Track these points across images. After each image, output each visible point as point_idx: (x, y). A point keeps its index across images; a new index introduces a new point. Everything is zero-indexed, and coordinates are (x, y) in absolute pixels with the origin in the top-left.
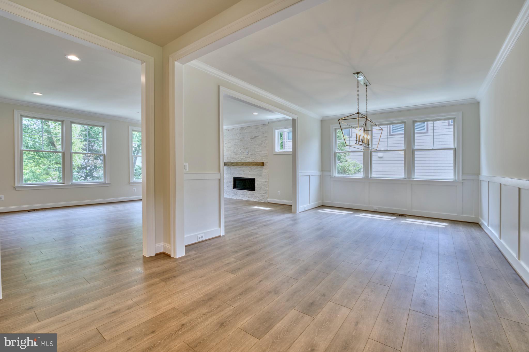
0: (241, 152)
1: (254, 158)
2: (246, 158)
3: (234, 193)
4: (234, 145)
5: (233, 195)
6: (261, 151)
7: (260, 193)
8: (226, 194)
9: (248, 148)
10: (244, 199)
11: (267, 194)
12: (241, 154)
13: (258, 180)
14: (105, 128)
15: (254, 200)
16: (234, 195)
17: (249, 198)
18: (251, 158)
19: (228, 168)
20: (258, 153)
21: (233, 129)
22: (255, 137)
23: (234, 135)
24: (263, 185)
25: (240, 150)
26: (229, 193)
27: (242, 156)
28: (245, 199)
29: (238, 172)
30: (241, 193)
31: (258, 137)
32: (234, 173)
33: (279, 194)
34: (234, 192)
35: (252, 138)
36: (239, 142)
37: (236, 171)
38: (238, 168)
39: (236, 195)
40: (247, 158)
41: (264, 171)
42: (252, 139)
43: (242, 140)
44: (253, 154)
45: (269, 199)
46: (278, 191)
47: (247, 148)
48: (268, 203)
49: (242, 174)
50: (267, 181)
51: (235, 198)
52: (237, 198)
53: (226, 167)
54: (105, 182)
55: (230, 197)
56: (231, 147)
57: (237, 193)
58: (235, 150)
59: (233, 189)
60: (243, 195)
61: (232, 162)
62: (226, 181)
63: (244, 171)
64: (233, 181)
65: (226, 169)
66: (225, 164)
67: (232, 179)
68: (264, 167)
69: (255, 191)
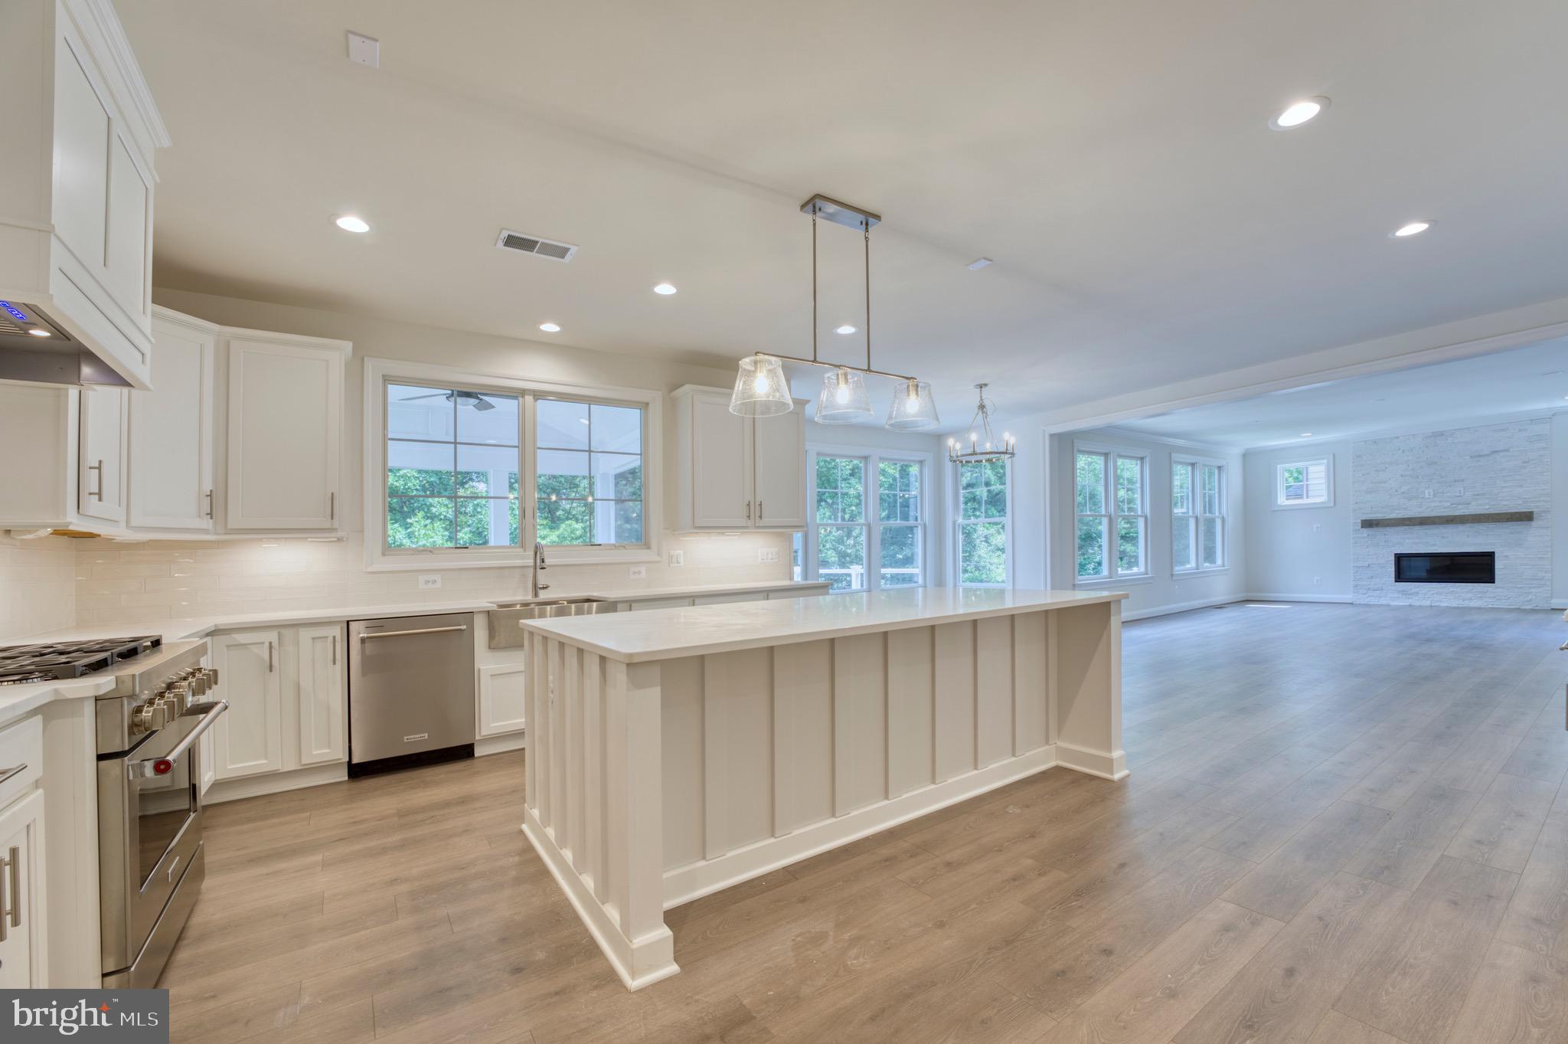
0: (1431, 490)
1: (1486, 504)
2: (1451, 504)
3: (1399, 592)
4: (1402, 476)
5: (1396, 596)
6: (1521, 486)
7: (1518, 587)
8: (1367, 596)
9: (1463, 480)
10: (1444, 604)
11: (1548, 589)
12: (1432, 496)
13: (1506, 556)
14: (1147, 461)
15: (1491, 606)
16: (1399, 597)
17: (1464, 600)
18: (1473, 504)
20: (1507, 490)
21: (1398, 438)
22: (1495, 452)
23: (1401, 452)
24: (1531, 568)
25: (1427, 488)
26: (1379, 591)
27: (1434, 501)
28: (1450, 605)
29: (1416, 541)
30: (1428, 591)
31: (1507, 450)
32: (1399, 543)
34: (1400, 589)
35: (1480, 456)
36: (1421, 468)
37: (1409, 538)
38: (1419, 531)
39: (1410, 596)
40: (1459, 505)
41: (1533, 533)
42: (1477, 459)
43: (1435, 463)
44: (1483, 495)
45: (1554, 601)
47: (1456, 481)
48: (1552, 609)
49: (1434, 545)
50: (1549, 556)
51: (1403, 604)
52: (1413, 604)
53: (1366, 532)
54: (1147, 574)
55: (1383, 601)
56: (1385, 482)
57: (1413, 591)
58: (1404, 488)
59: (1396, 581)
60: (1441, 594)
61: (1393, 516)
62: (1366, 564)
63: (1443, 537)
64: (1393, 562)
65: (1365, 535)
66: (1368, 524)
67: (1393, 558)
68: (1534, 523)
69: (1493, 582)
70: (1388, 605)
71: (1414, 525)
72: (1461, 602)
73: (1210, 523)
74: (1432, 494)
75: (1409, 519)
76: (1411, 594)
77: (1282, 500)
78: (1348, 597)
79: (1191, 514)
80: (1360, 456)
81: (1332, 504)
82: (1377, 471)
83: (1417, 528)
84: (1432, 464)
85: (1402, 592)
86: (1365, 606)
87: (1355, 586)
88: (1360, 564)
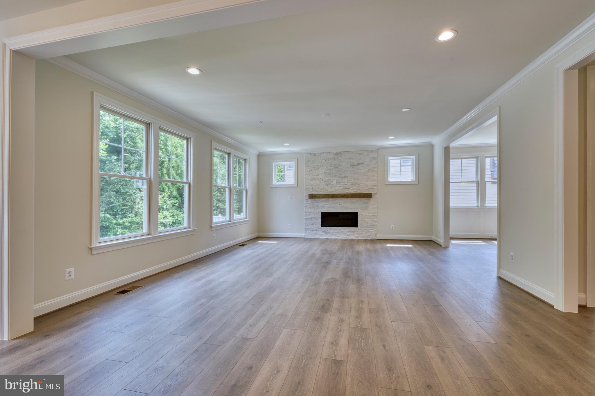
0: (336, 181)
1: (356, 189)
2: (343, 188)
3: (323, 232)
4: (325, 173)
5: (322, 234)
6: (368, 181)
7: (366, 229)
8: (310, 234)
9: (347, 177)
10: (340, 238)
11: (376, 230)
12: (336, 184)
13: (362, 214)
14: (191, 141)
15: (357, 238)
17: (347, 236)
18: (351, 188)
19: (312, 201)
20: (363, 183)
21: (323, 153)
22: (359, 164)
23: (324, 160)
24: (370, 220)
25: (334, 180)
26: (315, 232)
27: (337, 186)
28: (342, 238)
29: (330, 206)
30: (335, 231)
31: (363, 164)
32: (323, 207)
33: (392, 228)
34: (324, 230)
35: (354, 165)
36: (332, 169)
37: (327, 205)
40: (346, 189)
41: (371, 203)
42: (352, 167)
44: (354, 184)
45: (378, 235)
46: (392, 226)
47: (345, 177)
48: (377, 239)
49: (337, 208)
50: (376, 214)
51: (324, 238)
52: (329, 238)
53: (310, 201)
54: (189, 228)
55: (317, 237)
56: (318, 175)
57: (328, 231)
58: (326, 179)
59: (322, 226)
60: (339, 233)
61: (321, 193)
62: (310, 217)
63: (340, 205)
64: (321, 217)
65: (310, 202)
66: (312, 196)
67: (320, 214)
68: (372, 199)
69: (357, 227)
70: (319, 239)
71: (330, 198)
72: (346, 236)
73: (240, 193)
74: (336, 183)
75: (328, 195)
76: (327, 233)
77: (275, 182)
78: (302, 235)
79: (227, 185)
80: (309, 161)
81: (296, 186)
82: (315, 169)
83: (330, 199)
84: (336, 167)
85: (324, 232)
86: (311, 240)
87: (306, 229)
88: (306, 217)
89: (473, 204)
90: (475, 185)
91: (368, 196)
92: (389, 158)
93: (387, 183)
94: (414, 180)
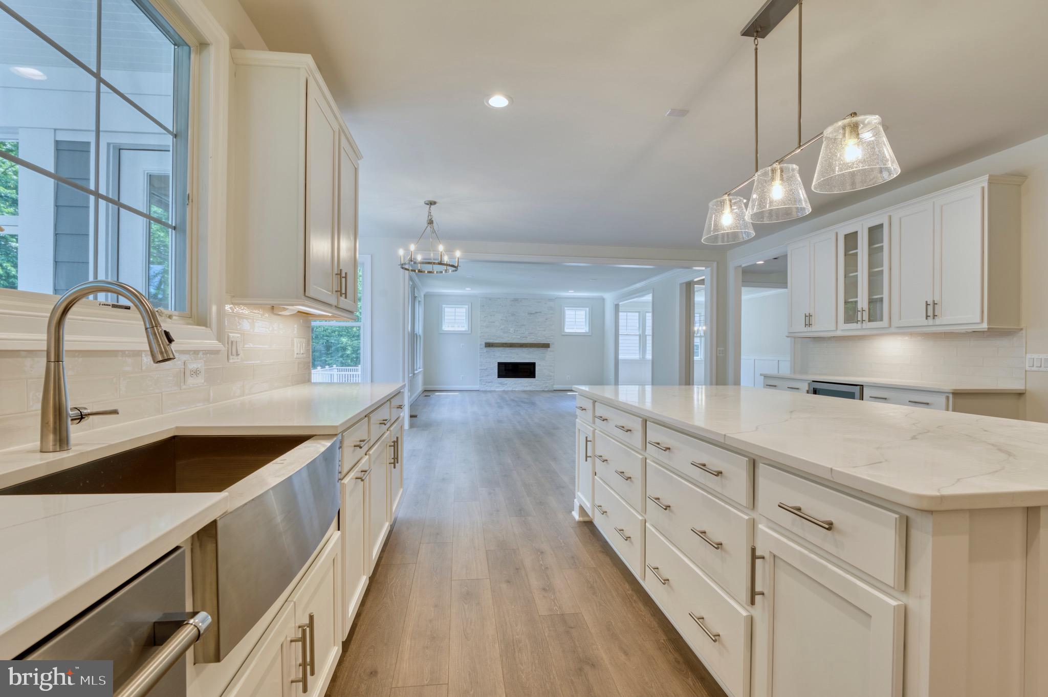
0: (513, 329)
1: (533, 338)
2: (521, 337)
5: (498, 385)
6: (545, 331)
7: (543, 379)
8: (485, 386)
9: (524, 325)
10: (516, 390)
11: (553, 380)
13: (539, 365)
15: (534, 390)
18: (529, 338)
19: (487, 350)
20: (540, 332)
21: (499, 298)
22: (536, 313)
23: (501, 306)
24: (547, 371)
25: (511, 328)
26: (491, 383)
27: (514, 335)
28: (519, 390)
29: (508, 356)
30: (512, 382)
31: (540, 312)
32: (500, 357)
33: (568, 379)
35: (531, 314)
36: (509, 316)
37: (504, 354)
38: (508, 350)
39: (504, 386)
40: (524, 338)
41: (548, 354)
44: (532, 333)
45: (554, 386)
46: (567, 376)
47: (522, 325)
48: (555, 390)
49: (514, 358)
50: (553, 365)
51: (500, 390)
52: (504, 390)
53: (485, 350)
55: (493, 389)
56: (494, 322)
58: (502, 327)
59: (498, 378)
60: (515, 384)
61: (497, 341)
62: (485, 368)
63: (517, 354)
66: (489, 345)
67: (497, 365)
68: (549, 349)
69: (535, 378)
70: (495, 391)
72: (523, 388)
74: (513, 331)
75: (506, 344)
76: (504, 384)
77: (445, 328)
78: (476, 387)
80: (483, 306)
81: (470, 332)
82: (491, 315)
83: (507, 348)
84: (513, 315)
85: (500, 383)
86: (485, 392)
87: (480, 380)
88: (482, 368)
89: (637, 357)
90: (638, 338)
91: (546, 346)
92: (566, 308)
93: (563, 334)
94: (588, 331)
